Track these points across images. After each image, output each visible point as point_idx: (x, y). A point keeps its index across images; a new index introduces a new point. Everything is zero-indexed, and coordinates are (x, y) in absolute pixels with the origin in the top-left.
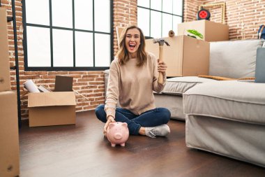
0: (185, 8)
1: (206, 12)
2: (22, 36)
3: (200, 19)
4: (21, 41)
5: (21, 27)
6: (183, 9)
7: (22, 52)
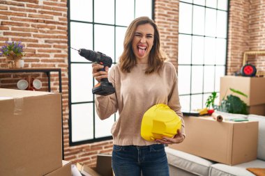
0: (229, 56)
1: (251, 68)
2: (67, 117)
3: (244, 75)
4: (67, 121)
5: (67, 108)
6: (227, 57)
7: (68, 131)
